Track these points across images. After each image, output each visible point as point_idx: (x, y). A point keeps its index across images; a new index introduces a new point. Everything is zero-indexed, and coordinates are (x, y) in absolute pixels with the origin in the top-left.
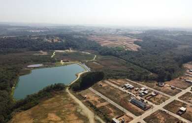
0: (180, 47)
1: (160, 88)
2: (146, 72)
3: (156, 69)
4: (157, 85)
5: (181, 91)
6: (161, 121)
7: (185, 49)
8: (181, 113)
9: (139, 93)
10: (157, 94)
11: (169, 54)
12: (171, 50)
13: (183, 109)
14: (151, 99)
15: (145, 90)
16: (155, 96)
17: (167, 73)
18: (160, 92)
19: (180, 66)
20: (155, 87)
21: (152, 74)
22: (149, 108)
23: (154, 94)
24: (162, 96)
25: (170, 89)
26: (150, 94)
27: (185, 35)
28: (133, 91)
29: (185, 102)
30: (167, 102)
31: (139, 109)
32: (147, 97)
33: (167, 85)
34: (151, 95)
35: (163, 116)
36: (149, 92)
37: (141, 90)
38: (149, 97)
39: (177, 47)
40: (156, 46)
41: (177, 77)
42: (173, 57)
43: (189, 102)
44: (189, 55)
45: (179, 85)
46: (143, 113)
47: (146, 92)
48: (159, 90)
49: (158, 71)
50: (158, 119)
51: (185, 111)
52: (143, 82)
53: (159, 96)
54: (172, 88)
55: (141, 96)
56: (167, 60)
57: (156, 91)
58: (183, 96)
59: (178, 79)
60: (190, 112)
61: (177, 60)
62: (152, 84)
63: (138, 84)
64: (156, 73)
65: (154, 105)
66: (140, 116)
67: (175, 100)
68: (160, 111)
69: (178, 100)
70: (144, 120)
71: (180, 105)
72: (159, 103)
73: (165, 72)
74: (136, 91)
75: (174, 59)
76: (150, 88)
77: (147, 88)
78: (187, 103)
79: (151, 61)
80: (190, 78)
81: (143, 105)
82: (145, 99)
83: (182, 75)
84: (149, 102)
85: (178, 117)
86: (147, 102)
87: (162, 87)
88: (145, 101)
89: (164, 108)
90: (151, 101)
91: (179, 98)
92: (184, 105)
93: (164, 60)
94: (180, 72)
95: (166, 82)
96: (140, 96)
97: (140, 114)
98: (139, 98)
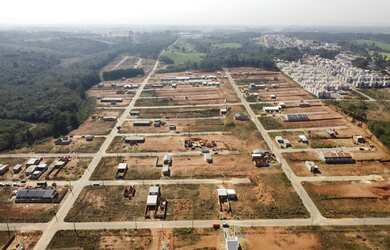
0: (66, 63)
1: (67, 146)
2: (20, 126)
3: (39, 112)
4: (57, 143)
5: (104, 138)
6: (99, 205)
7: (77, 65)
8: (122, 174)
9: (27, 174)
10: (67, 161)
11: (50, 77)
12: (52, 71)
13: (122, 166)
14: (59, 175)
15: (37, 163)
16: (64, 165)
17: (66, 113)
18: (71, 155)
19: (83, 97)
20: (54, 149)
21: (34, 126)
22: (65, 192)
23: (61, 163)
24: (78, 161)
25: (84, 141)
26: (52, 166)
28: (8, 175)
29: (119, 155)
30: (92, 167)
31: (45, 205)
32: (49, 174)
33: (77, 137)
34: (56, 167)
35: (97, 195)
36: (49, 163)
37: (28, 166)
38: (54, 173)
39: (59, 62)
40: (16, 65)
41: (87, 118)
42: (62, 83)
43: (125, 152)
44: (88, 74)
45: (97, 130)
46: (57, 208)
47: (42, 165)
48: (67, 151)
49: (46, 116)
50: (91, 204)
51: (127, 169)
52: (24, 149)
53: (73, 163)
54: (88, 140)
55: (35, 178)
57: (59, 155)
58: (112, 145)
59: (90, 119)
60: (134, 166)
61: (73, 87)
62: (47, 144)
63: (13, 156)
64: (44, 120)
65: (72, 183)
66: (54, 219)
67: (103, 158)
68: (88, 188)
69: (108, 155)
70: (65, 221)
71: (113, 162)
72: (78, 175)
73: (62, 114)
74: (16, 172)
75: (65, 85)
76: (46, 155)
77: (39, 156)
78: (123, 155)
79: (20, 99)
80: (108, 113)
81: (49, 194)
82: (47, 179)
83: (94, 111)
84: (58, 183)
85: (120, 182)
86: (54, 185)
87: (68, 143)
88: (50, 183)
89: (91, 179)
90: (62, 179)
91: (108, 151)
92: (120, 160)
93: (48, 92)
94: (87, 108)
95: (72, 133)
96: (31, 179)
97: (53, 213)
98: (34, 184)
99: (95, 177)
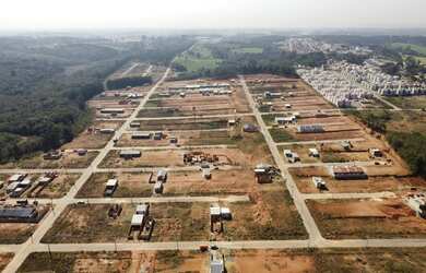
0: (69, 71)
1: (54, 162)
2: (9, 140)
3: (31, 124)
4: (46, 158)
5: (98, 152)
6: (80, 225)
7: (81, 73)
8: (110, 191)
9: (8, 191)
10: (53, 177)
11: (48, 86)
12: (53, 79)
13: (112, 182)
14: (42, 193)
15: (21, 179)
16: (49, 181)
17: (61, 126)
18: (58, 170)
19: (82, 107)
20: (42, 165)
21: (25, 139)
22: (46, 212)
23: (47, 179)
24: (65, 176)
25: (76, 156)
26: (37, 182)
27: (71, 46)
29: (111, 170)
30: (79, 184)
31: (22, 225)
32: (32, 191)
33: (69, 152)
34: (40, 184)
35: (80, 214)
36: (33, 180)
37: (10, 182)
38: (36, 191)
39: (62, 70)
40: (13, 74)
41: (82, 131)
42: (61, 93)
43: (118, 167)
44: (91, 82)
45: (91, 143)
46: (34, 229)
47: (26, 182)
48: (56, 166)
49: (38, 129)
50: (71, 224)
51: (117, 185)
52: (8, 165)
53: (60, 179)
54: (81, 154)
55: (16, 195)
56: (51, 100)
57: (47, 171)
58: (105, 160)
59: (87, 131)
60: (124, 183)
61: (73, 96)
62: (35, 160)
64: (36, 133)
65: (55, 201)
66: (29, 240)
67: (92, 174)
68: (71, 207)
69: (99, 170)
70: (41, 242)
71: (104, 178)
72: (63, 192)
73: (56, 126)
75: (64, 95)
76: (32, 171)
77: (24, 172)
78: (114, 170)
79: (14, 110)
80: (106, 125)
81: (27, 213)
82: (30, 197)
83: (91, 123)
84: (40, 201)
85: (108, 200)
86: (36, 203)
87: (58, 158)
88: (31, 201)
89: (76, 197)
90: (45, 196)
91: (99, 167)
92: (111, 176)
93: (45, 102)
94: (84, 119)
95: (64, 147)
96: (11, 197)
97: (29, 234)
98: (13, 202)
99: (80, 194)
